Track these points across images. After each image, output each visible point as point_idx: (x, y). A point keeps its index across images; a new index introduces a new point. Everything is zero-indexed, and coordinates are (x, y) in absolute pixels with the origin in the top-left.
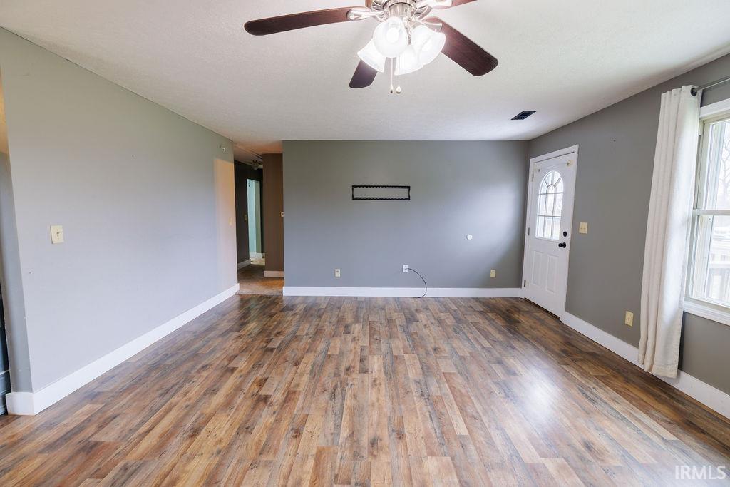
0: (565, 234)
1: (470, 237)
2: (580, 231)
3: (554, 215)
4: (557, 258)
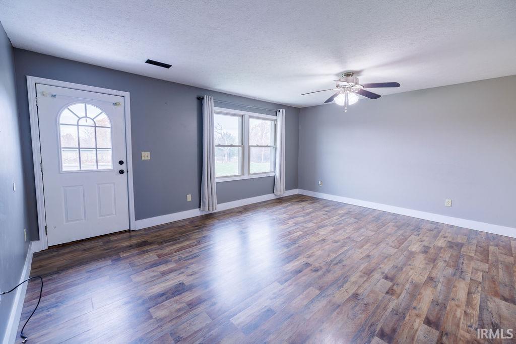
0: (121, 162)
2: (143, 159)
3: (97, 147)
4: (112, 185)
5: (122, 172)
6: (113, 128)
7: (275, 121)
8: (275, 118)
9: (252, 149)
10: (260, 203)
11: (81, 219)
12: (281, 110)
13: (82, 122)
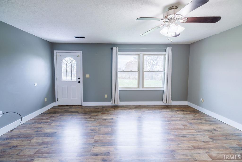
0: (79, 78)
1: (36, 84)
2: (87, 77)
3: (72, 72)
4: (76, 87)
5: (79, 82)
6: (77, 65)
7: (165, 55)
8: (164, 53)
9: (145, 73)
10: (149, 106)
11: (66, 98)
12: (168, 48)
13: (68, 64)
